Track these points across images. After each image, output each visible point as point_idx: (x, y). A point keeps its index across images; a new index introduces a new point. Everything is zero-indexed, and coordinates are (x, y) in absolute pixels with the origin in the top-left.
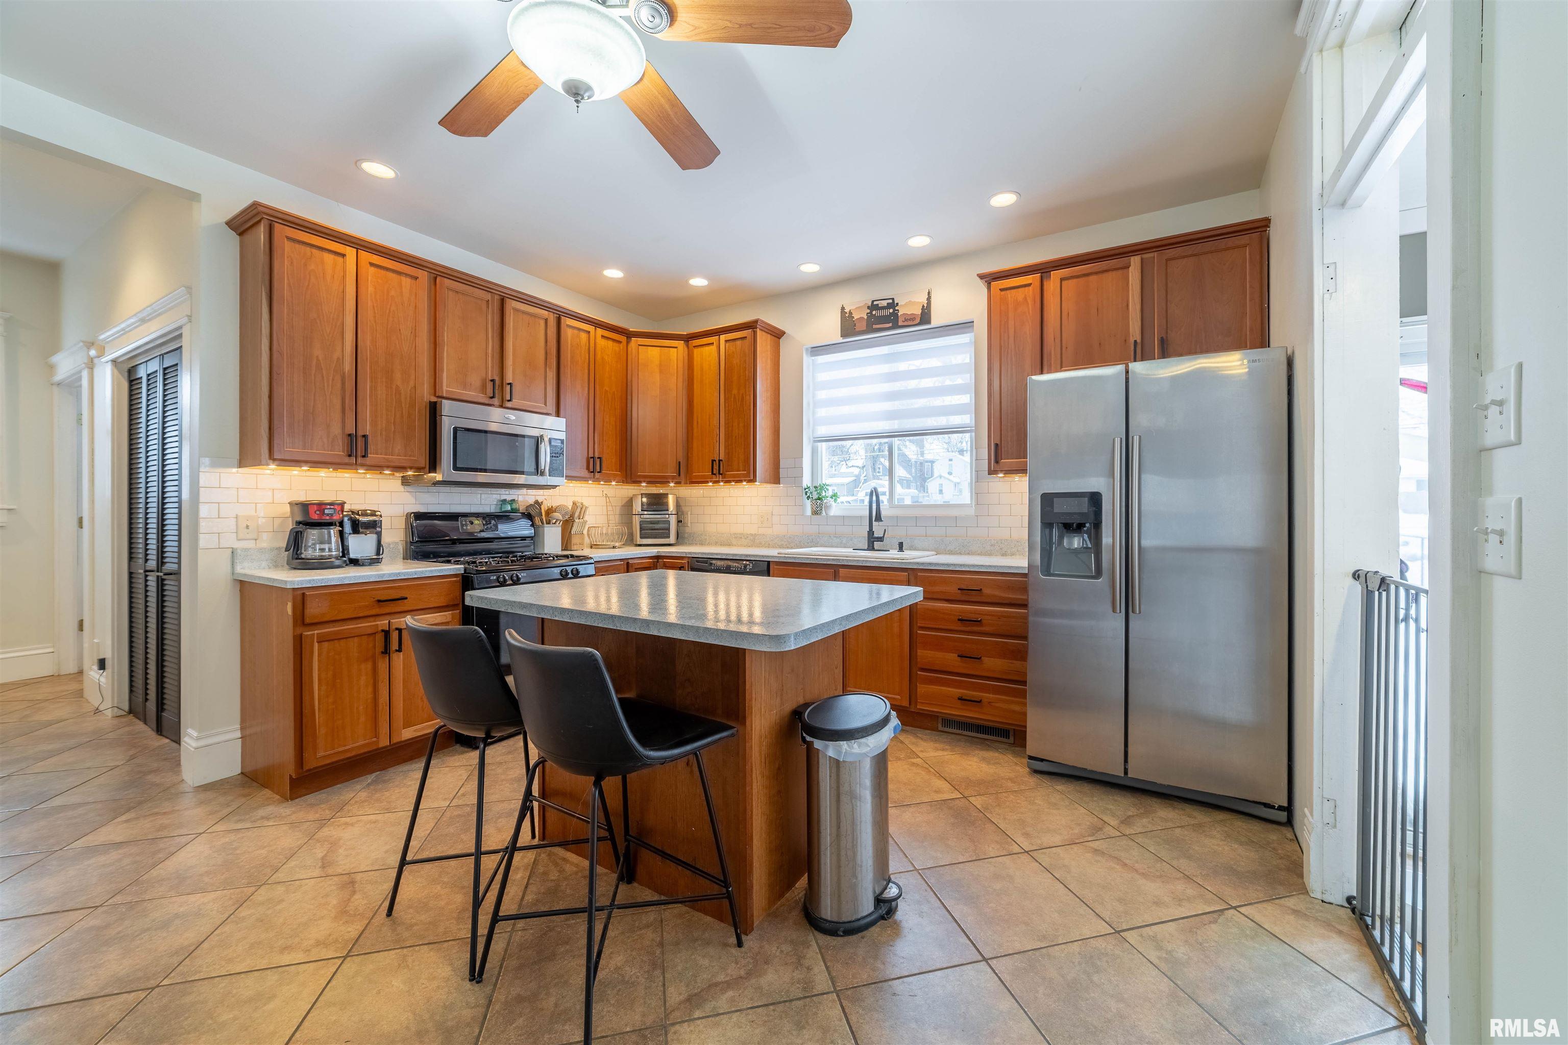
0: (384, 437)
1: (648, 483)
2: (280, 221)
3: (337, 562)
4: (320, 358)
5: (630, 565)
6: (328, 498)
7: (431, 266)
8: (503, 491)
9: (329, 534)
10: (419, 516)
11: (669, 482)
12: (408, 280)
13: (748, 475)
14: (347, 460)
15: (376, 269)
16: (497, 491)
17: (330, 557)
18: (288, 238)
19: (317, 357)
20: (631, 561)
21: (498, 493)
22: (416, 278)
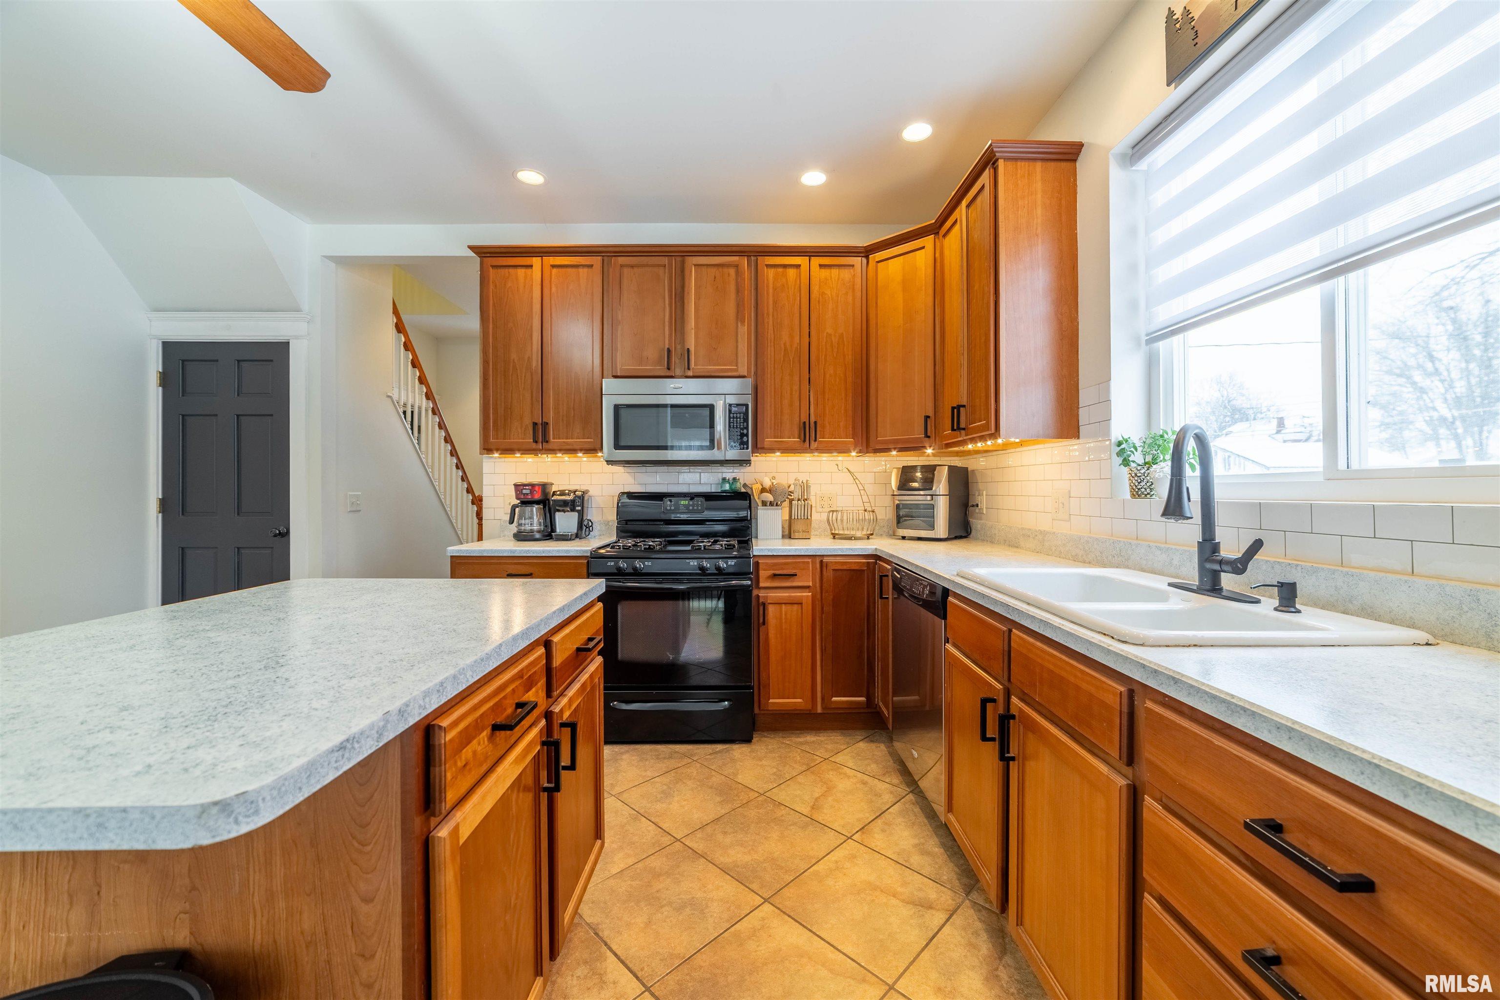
0: (565, 422)
1: (901, 450)
2: (489, 255)
3: (538, 536)
4: (516, 361)
5: (824, 565)
6: (535, 480)
7: (604, 249)
8: (724, 469)
9: (532, 511)
10: (631, 495)
11: (924, 447)
12: (586, 270)
13: (987, 427)
14: (534, 446)
15: (558, 270)
16: (719, 469)
17: (532, 531)
18: (493, 267)
19: (514, 360)
20: (825, 560)
21: (720, 471)
22: (592, 266)
